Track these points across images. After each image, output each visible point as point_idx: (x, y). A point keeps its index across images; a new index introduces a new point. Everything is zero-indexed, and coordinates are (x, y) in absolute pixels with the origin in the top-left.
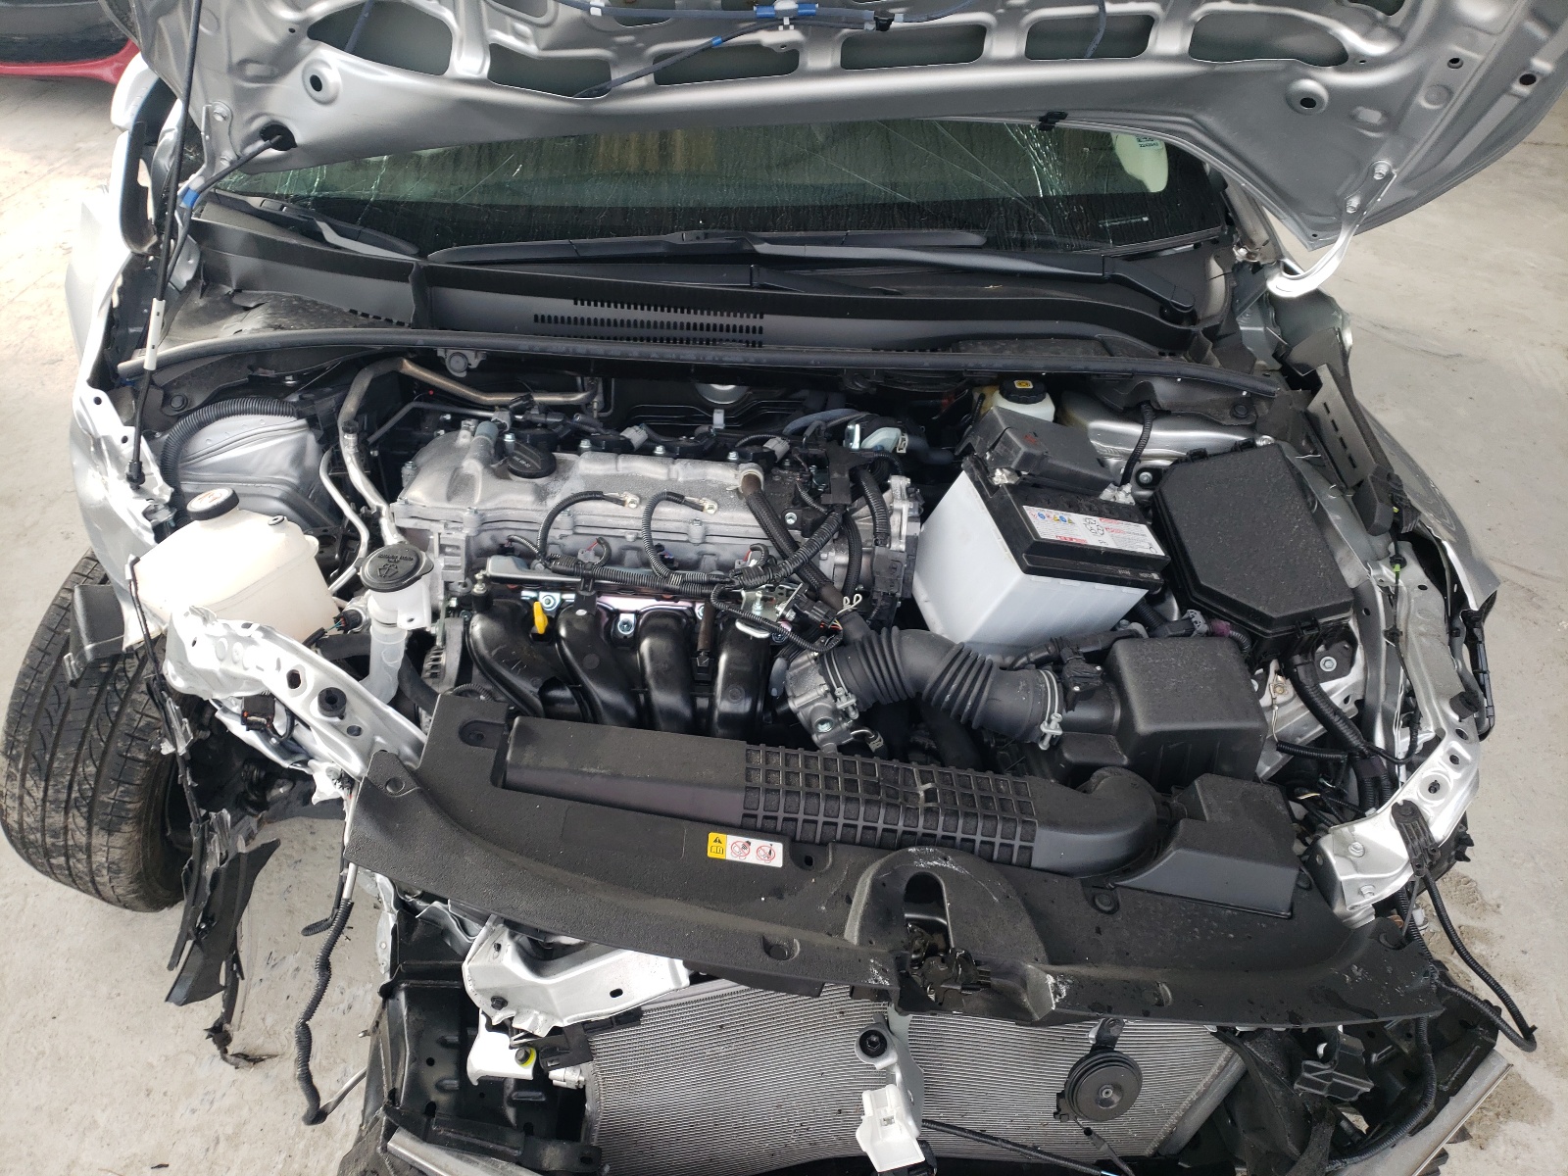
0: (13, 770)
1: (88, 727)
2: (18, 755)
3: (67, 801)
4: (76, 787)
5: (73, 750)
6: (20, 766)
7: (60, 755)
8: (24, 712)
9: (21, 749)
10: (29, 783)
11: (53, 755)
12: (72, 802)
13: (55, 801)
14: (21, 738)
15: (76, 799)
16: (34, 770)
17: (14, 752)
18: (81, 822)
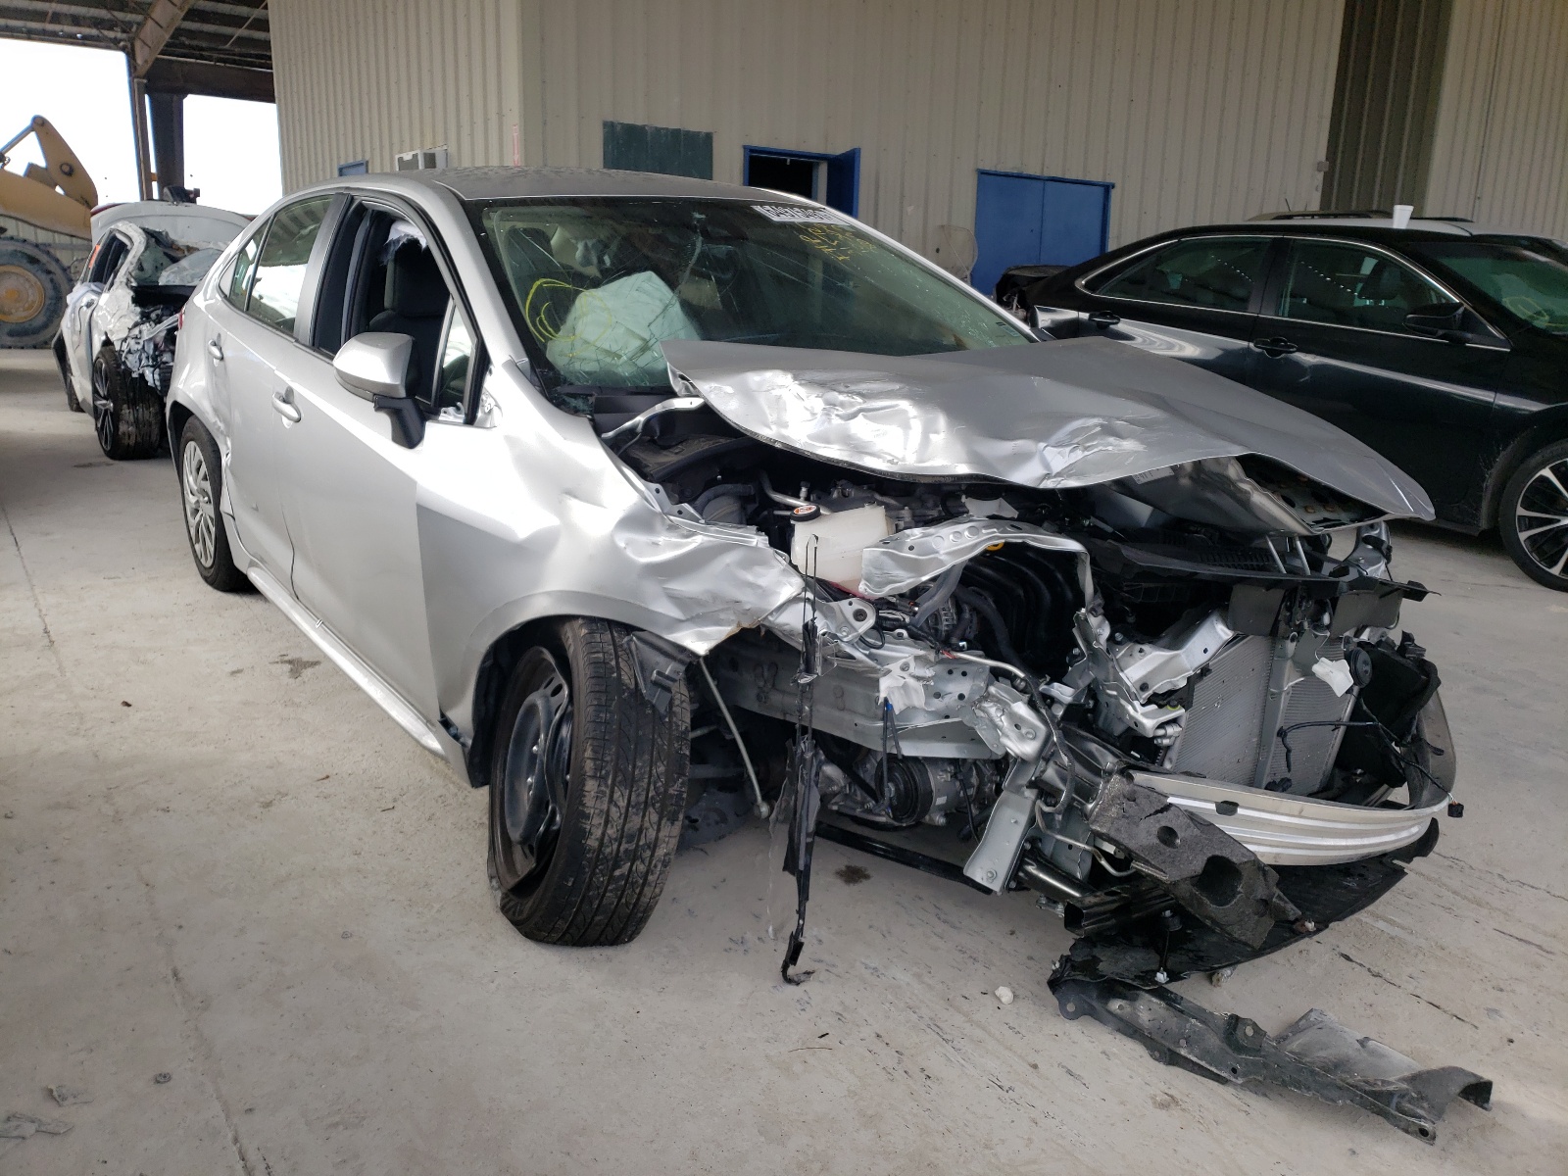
0: (603, 788)
1: (653, 736)
2: (607, 773)
3: (646, 802)
4: (652, 787)
5: (647, 757)
6: (610, 782)
7: (639, 764)
8: (606, 738)
9: (610, 767)
10: (617, 794)
11: (634, 767)
12: (649, 801)
13: (638, 804)
14: (608, 758)
15: (652, 797)
16: (620, 782)
17: (603, 772)
18: (654, 817)
